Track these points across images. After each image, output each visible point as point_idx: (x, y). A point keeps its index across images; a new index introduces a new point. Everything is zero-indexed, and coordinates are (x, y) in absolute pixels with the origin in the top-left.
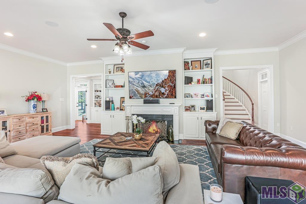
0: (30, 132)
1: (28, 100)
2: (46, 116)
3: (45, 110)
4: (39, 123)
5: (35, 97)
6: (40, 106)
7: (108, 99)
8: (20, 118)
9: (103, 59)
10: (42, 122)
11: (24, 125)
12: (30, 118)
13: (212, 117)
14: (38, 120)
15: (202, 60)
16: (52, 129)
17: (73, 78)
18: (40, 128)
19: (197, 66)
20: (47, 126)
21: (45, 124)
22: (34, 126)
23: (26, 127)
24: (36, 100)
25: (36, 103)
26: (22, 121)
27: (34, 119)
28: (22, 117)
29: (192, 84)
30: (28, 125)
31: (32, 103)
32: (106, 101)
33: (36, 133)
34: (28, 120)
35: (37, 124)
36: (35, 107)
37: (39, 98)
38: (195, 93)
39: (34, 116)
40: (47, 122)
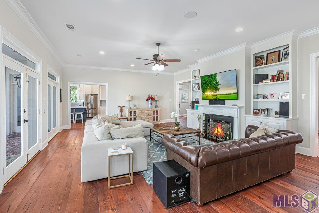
0: (147, 119)
1: (147, 100)
2: (157, 111)
3: (157, 107)
4: (152, 114)
5: (151, 98)
6: (154, 104)
7: (194, 100)
8: (142, 110)
9: (190, 66)
10: (154, 114)
11: (143, 115)
12: (147, 111)
13: (280, 125)
14: (152, 113)
15: (281, 49)
16: (160, 120)
17: (178, 83)
18: (152, 118)
19: (274, 59)
20: (157, 117)
21: (156, 116)
22: (149, 116)
23: (145, 116)
24: (151, 100)
25: (151, 102)
26: (143, 112)
27: (149, 112)
28: (143, 110)
29: (263, 82)
30: (146, 115)
31: (150, 101)
32: (192, 101)
33: (150, 120)
34: (146, 112)
35: (151, 115)
36: (151, 104)
37: (153, 99)
38: (272, 93)
39: (149, 110)
40: (157, 114)
